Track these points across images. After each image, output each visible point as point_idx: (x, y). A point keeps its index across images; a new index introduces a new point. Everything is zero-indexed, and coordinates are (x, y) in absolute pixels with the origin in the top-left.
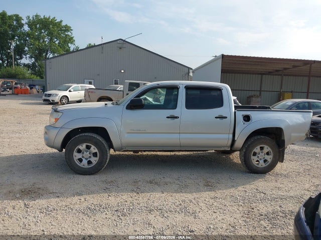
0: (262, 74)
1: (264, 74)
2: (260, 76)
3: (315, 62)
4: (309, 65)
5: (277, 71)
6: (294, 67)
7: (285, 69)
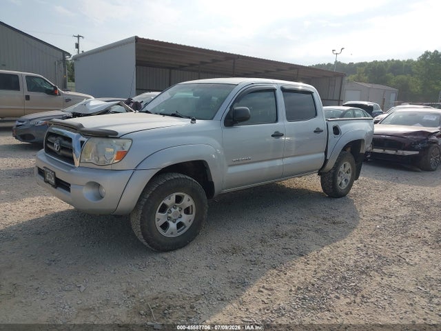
0: (171, 68)
1: (173, 68)
2: (168, 70)
3: (239, 56)
4: (232, 61)
5: (192, 65)
6: (214, 61)
7: (202, 63)
